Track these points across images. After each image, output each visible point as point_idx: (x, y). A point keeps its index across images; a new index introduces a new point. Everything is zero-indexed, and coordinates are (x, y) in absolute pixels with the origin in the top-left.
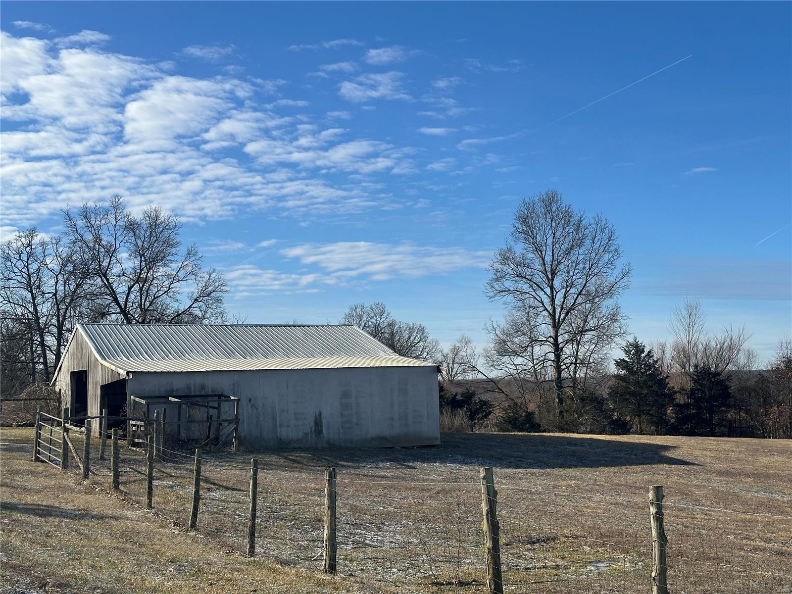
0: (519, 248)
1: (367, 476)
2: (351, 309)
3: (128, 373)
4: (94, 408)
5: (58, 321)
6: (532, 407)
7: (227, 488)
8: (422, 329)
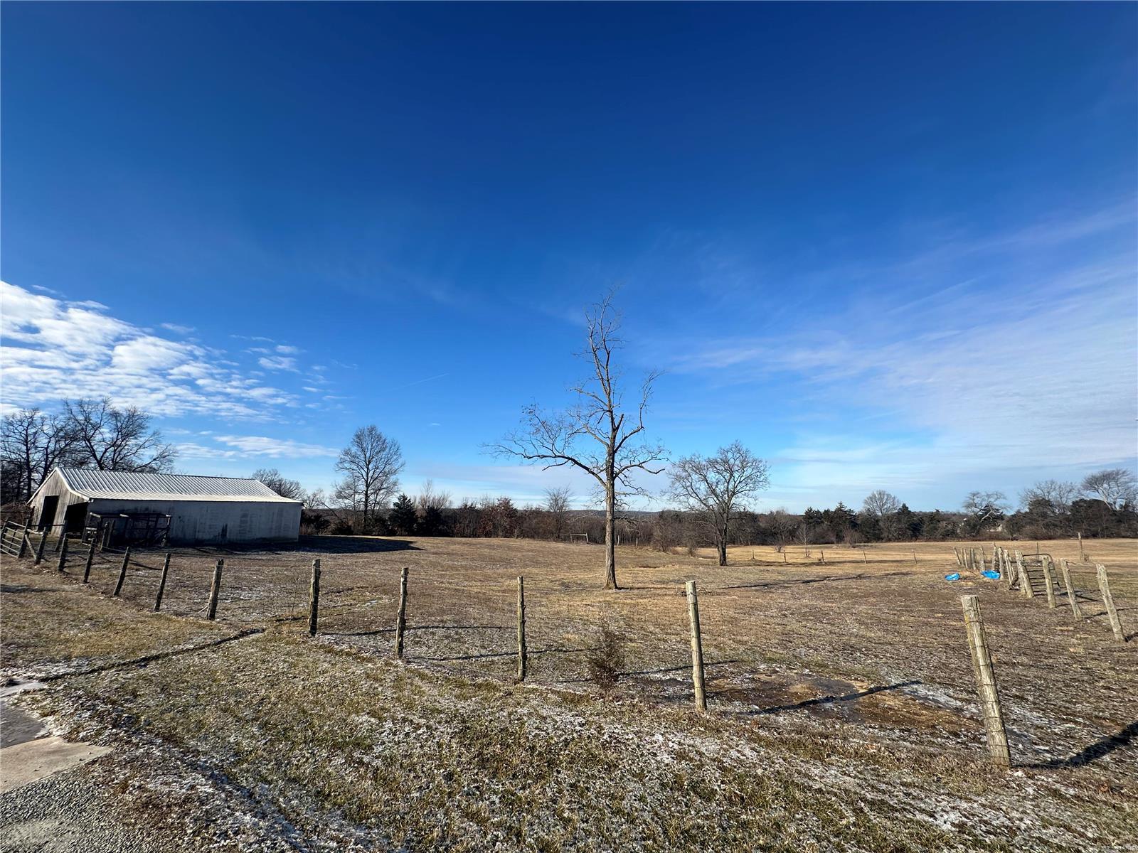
0: (354, 449)
1: (250, 559)
2: (257, 471)
3: (90, 499)
4: (60, 519)
5: (46, 464)
6: (350, 523)
7: (151, 569)
8: (297, 484)
